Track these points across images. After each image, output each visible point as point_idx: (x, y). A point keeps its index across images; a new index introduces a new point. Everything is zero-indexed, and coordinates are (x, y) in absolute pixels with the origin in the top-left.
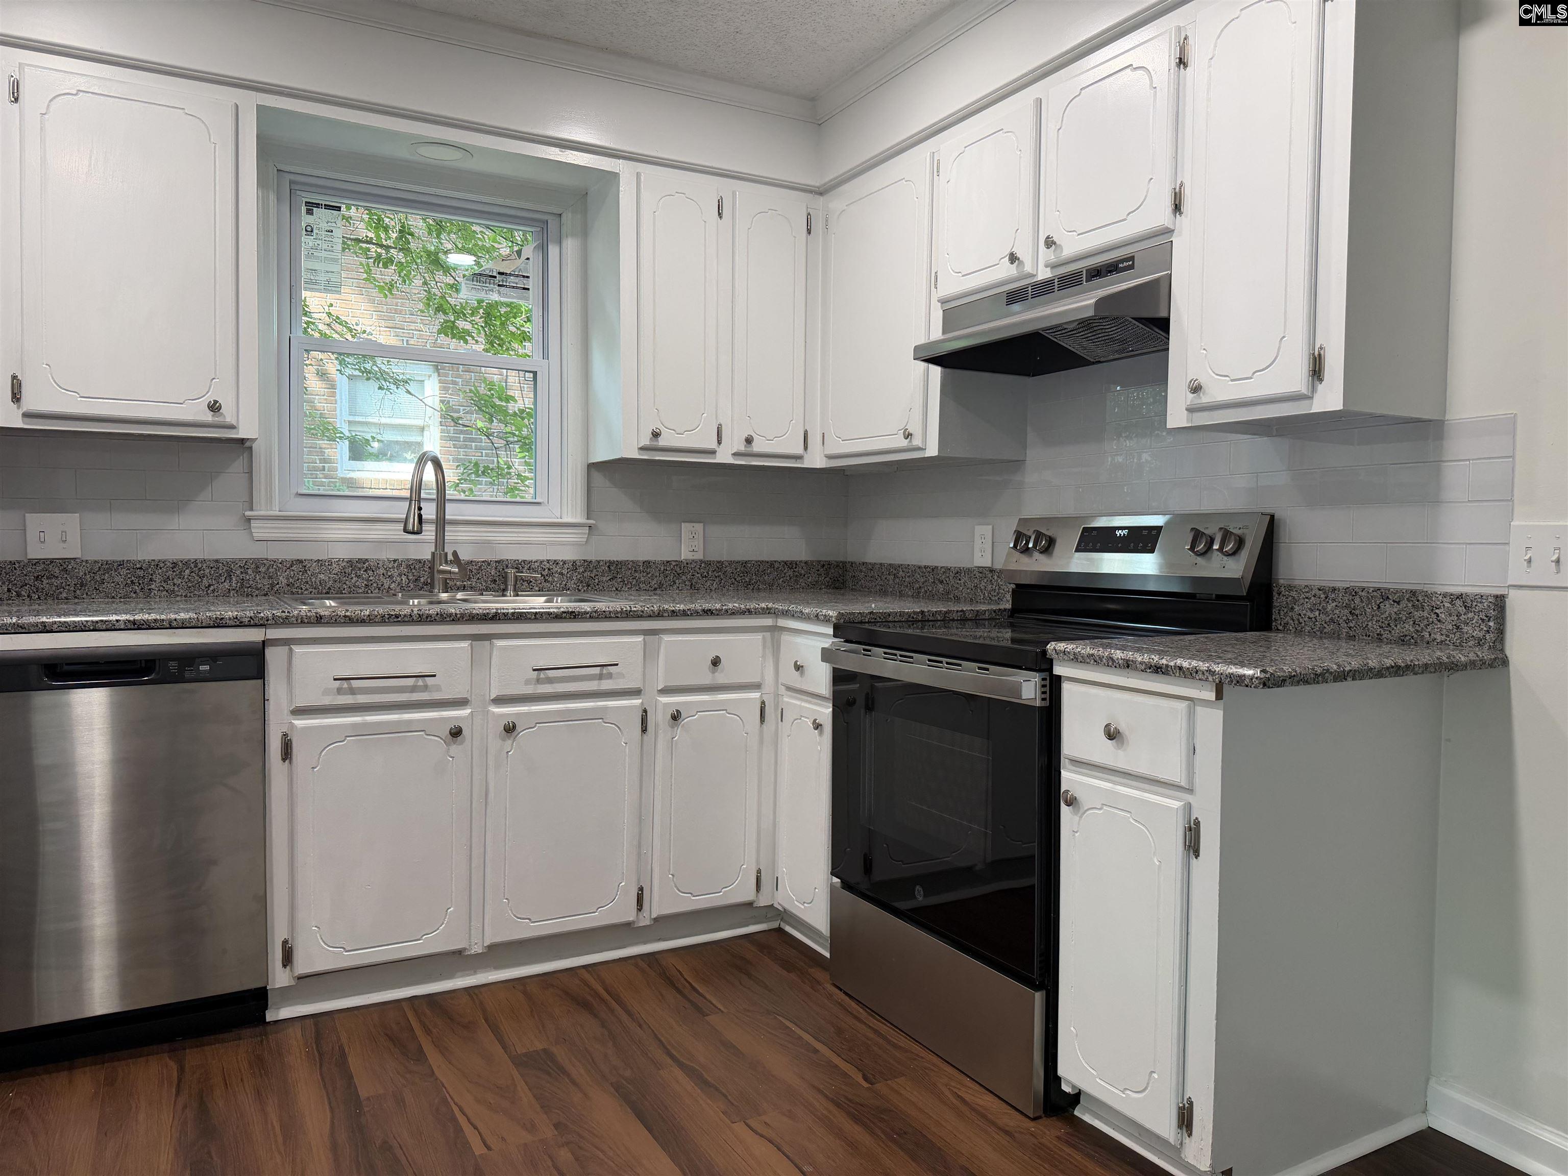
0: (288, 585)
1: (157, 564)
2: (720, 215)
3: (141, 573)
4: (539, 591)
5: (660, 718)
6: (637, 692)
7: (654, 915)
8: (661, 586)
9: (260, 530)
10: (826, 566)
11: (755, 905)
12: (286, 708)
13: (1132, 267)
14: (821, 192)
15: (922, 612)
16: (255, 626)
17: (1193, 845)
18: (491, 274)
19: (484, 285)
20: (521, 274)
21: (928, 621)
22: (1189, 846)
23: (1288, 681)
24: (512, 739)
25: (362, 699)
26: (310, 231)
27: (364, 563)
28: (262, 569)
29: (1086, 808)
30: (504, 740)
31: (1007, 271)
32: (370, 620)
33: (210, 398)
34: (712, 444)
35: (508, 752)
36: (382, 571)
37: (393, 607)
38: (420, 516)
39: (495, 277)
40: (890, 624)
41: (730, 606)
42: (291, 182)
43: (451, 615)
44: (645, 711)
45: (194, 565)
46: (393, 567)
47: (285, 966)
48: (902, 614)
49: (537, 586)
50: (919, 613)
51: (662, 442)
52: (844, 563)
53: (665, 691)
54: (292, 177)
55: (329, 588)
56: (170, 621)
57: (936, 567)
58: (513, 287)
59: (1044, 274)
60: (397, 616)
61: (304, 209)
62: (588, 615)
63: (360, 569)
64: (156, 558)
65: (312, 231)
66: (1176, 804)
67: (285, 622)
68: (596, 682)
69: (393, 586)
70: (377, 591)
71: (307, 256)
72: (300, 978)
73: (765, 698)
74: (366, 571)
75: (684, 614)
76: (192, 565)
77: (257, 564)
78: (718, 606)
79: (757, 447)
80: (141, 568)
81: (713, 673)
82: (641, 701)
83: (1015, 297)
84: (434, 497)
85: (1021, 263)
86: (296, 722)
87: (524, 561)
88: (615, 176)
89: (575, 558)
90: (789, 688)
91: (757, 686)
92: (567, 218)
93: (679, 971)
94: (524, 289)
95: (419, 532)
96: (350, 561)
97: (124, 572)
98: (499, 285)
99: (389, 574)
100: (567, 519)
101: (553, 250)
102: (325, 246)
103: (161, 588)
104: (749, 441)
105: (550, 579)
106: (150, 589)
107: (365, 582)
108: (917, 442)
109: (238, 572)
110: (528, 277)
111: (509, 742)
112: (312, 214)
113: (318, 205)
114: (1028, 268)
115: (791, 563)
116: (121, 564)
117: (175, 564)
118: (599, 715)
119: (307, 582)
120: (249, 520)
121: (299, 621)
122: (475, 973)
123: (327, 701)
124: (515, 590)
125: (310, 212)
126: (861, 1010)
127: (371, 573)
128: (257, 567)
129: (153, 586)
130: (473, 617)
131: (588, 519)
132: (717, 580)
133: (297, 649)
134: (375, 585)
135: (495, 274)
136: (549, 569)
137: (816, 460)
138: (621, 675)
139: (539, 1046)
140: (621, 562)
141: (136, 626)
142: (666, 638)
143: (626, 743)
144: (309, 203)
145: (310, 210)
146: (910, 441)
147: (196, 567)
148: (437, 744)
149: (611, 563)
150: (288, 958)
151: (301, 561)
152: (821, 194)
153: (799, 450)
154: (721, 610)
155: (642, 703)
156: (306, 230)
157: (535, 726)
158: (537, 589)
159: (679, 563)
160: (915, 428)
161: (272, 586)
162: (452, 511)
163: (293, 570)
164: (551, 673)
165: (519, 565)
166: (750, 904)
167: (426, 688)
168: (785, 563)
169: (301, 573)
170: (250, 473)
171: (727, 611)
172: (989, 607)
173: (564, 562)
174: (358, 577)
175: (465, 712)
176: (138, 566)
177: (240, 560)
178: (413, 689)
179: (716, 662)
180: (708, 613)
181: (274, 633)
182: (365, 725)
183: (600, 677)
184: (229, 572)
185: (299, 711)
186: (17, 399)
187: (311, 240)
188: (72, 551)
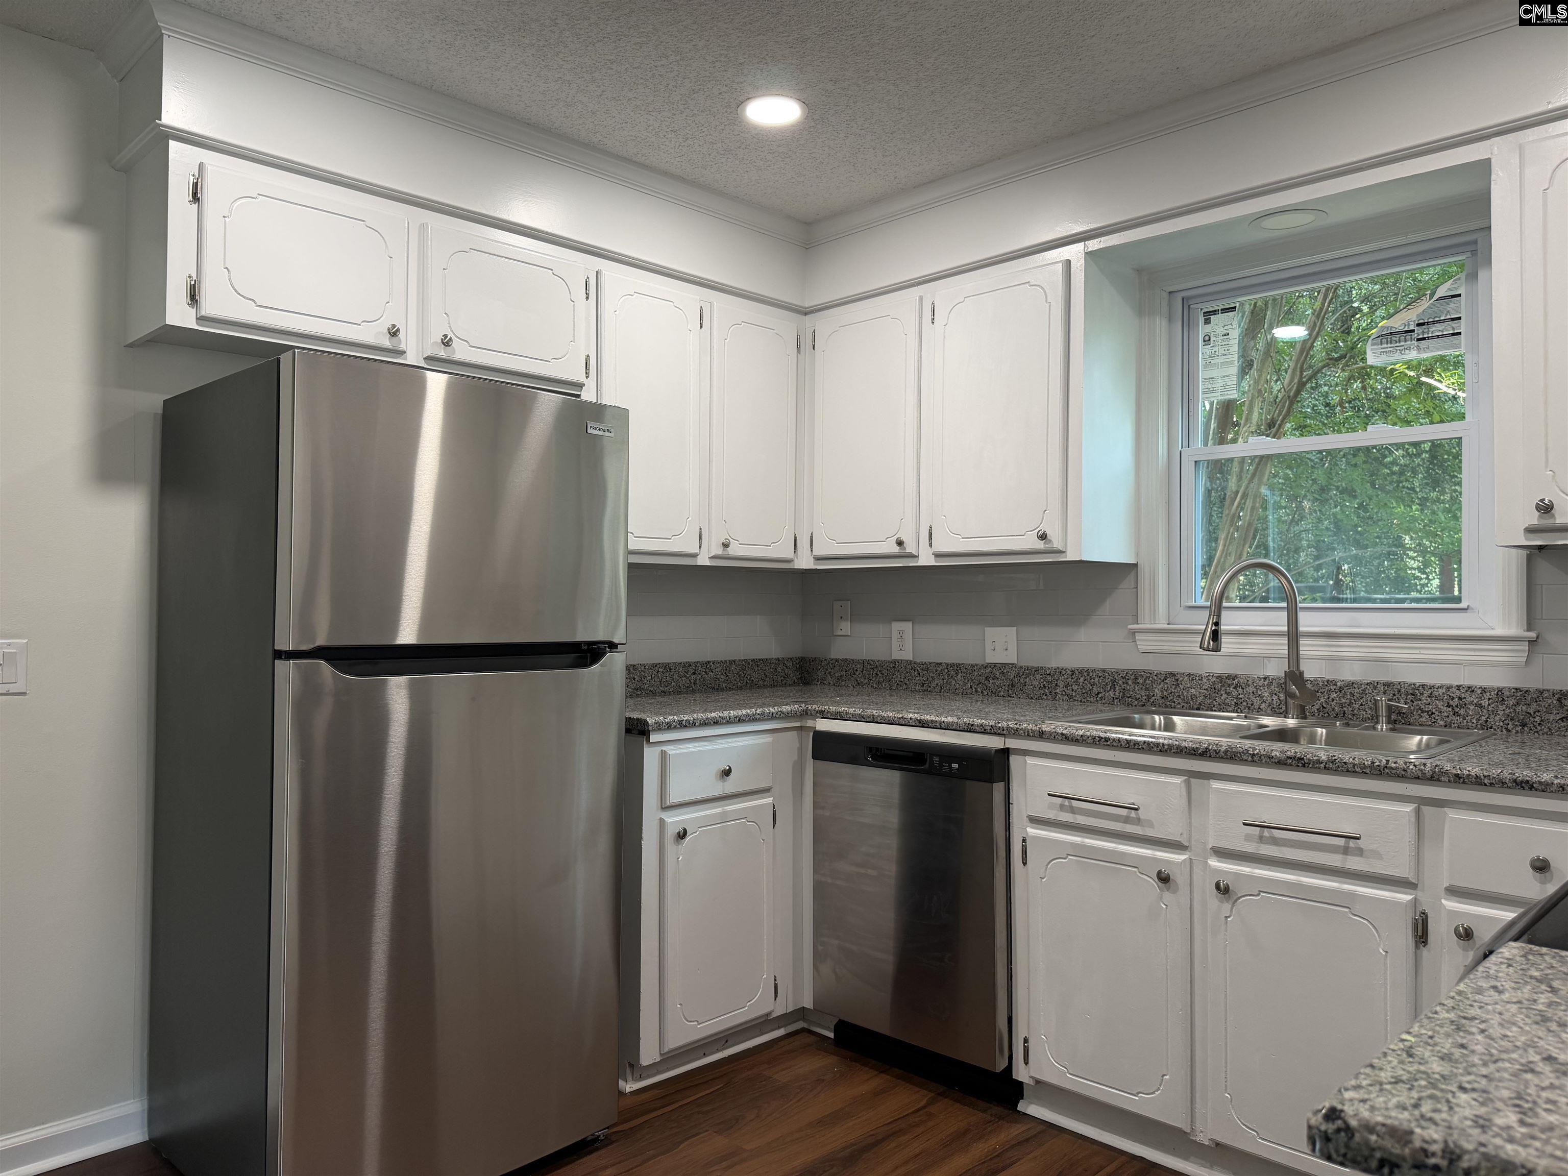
0: (1163, 698)
1: (1060, 671)
3: (1049, 678)
4: (1446, 726)
5: (1445, 930)
6: (1405, 884)
9: (1143, 642)
12: (1025, 815)
16: (995, 734)
18: (1406, 329)
19: (1398, 344)
20: (1448, 317)
24: (1231, 902)
25: (1081, 820)
26: (1207, 341)
27: (1234, 680)
28: (1141, 681)
30: (1221, 901)
32: (1083, 740)
33: (1041, 528)
35: (1226, 917)
36: (1251, 689)
39: (1413, 331)
42: (1184, 299)
44: (1422, 914)
46: (1263, 686)
47: (1025, 1063)
49: (1442, 719)
53: (1454, 892)
54: (1183, 294)
55: (1200, 704)
58: (1438, 337)
60: (1106, 740)
61: (1201, 320)
62: (1322, 765)
63: (1229, 686)
64: (1061, 666)
65: (1209, 340)
68: (1342, 856)
70: (1246, 710)
71: (1205, 366)
74: (1235, 688)
76: (1085, 674)
80: (1049, 674)
81: (1540, 882)
82: (1409, 897)
88: (1485, 162)
89: (1502, 686)
94: (1453, 334)
97: (1038, 677)
98: (1418, 340)
99: (1259, 693)
100: (1499, 632)
102: (1222, 352)
103: (1064, 693)
105: (1462, 712)
106: (1055, 693)
107: (1235, 700)
109: (1120, 682)
110: (1460, 318)
111: (1224, 906)
112: (1209, 323)
113: (1214, 312)
118: (1347, 901)
119: (1179, 696)
120: (1133, 633)
121: (1026, 734)
125: (1207, 321)
127: (1240, 690)
128: (1136, 678)
129: (1058, 691)
130: (1181, 751)
131: (1527, 630)
133: (1029, 760)
134: (1245, 704)
135: (1411, 328)
136: (1460, 699)
138: (1377, 855)
141: (922, 724)
142: (1452, 814)
143: (1387, 952)
144: (1207, 312)
145: (1208, 319)
147: (1088, 675)
148: (1152, 885)
150: (1027, 1056)
151: (1173, 675)
155: (1415, 901)
156: (1204, 341)
157: (1259, 895)
158: (1442, 723)
161: (1149, 697)
163: (1167, 683)
167: (1132, 821)
169: (1174, 687)
170: (1137, 587)
174: (1228, 694)
176: (1048, 672)
177: (1123, 671)
178: (1127, 819)
180: (1524, 786)
181: (1012, 743)
182: (1084, 846)
184: (1114, 682)
185: (1035, 821)
186: (931, 545)
187: (1208, 350)
188: (1010, 657)
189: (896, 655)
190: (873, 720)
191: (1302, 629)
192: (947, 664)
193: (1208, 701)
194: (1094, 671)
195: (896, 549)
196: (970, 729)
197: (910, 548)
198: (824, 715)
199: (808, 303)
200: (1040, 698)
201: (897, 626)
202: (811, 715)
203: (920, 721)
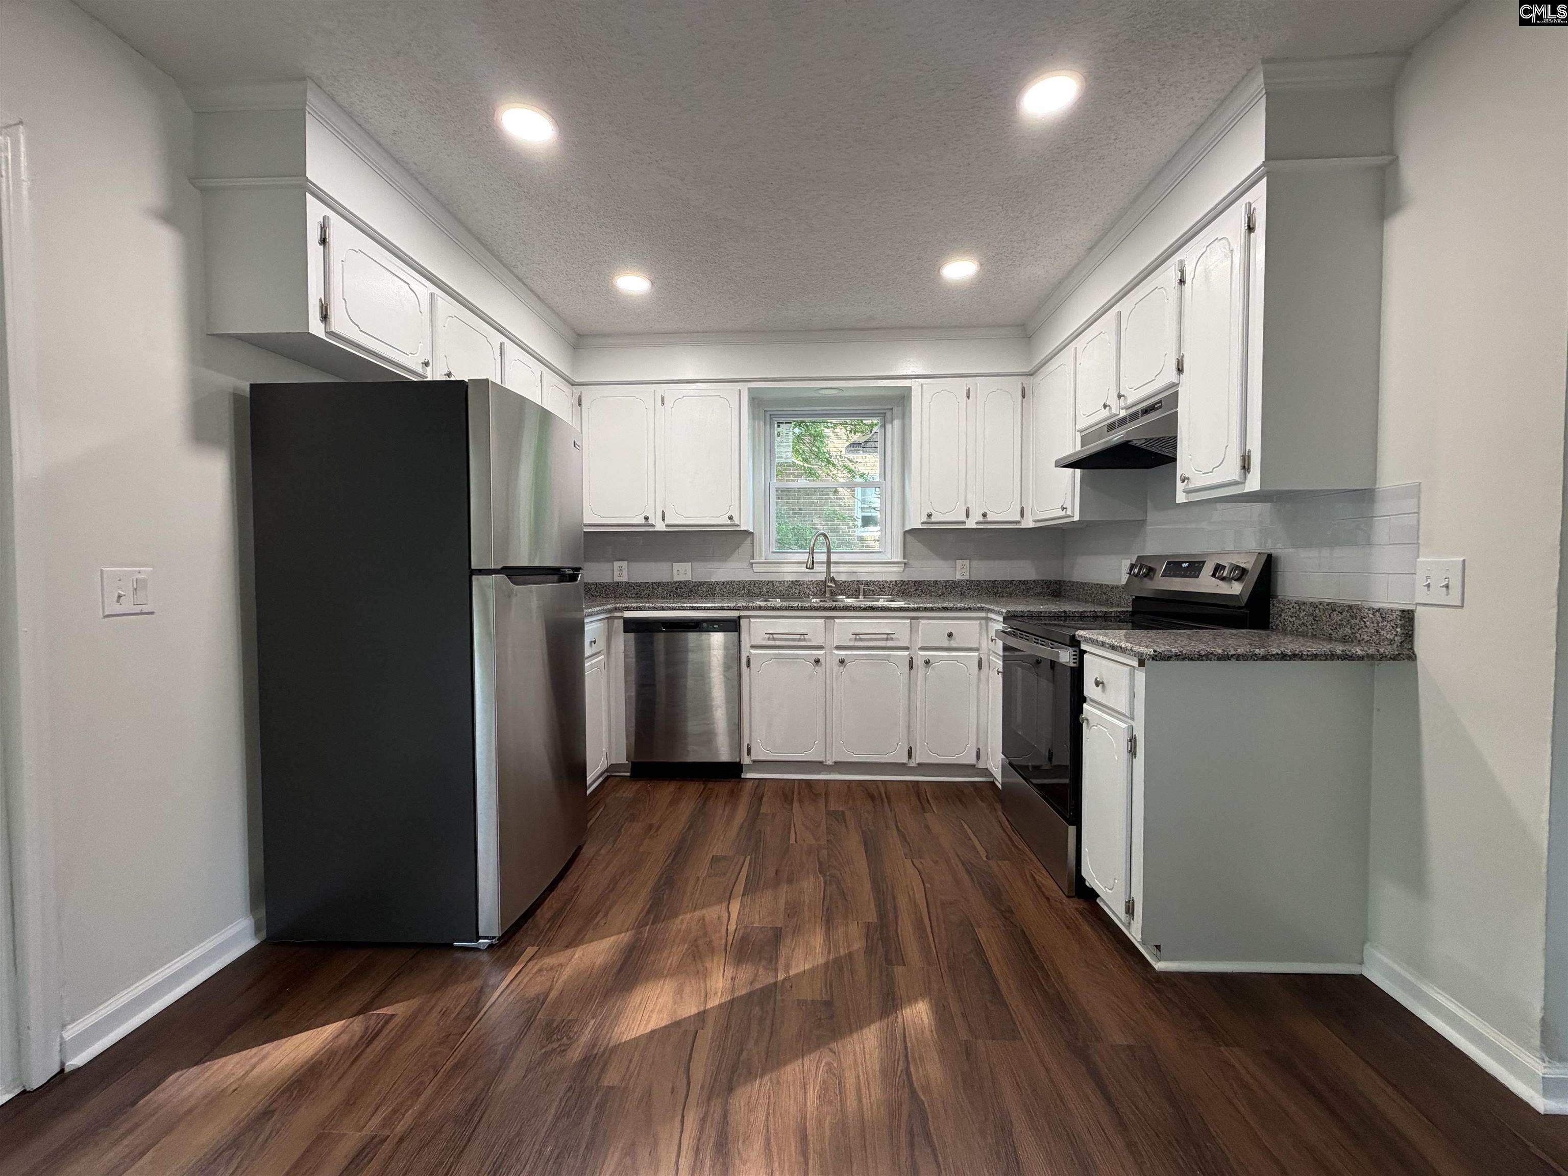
0: (767, 592)
1: (717, 583)
2: (968, 397)
3: (711, 586)
5: (919, 662)
6: (907, 648)
7: (917, 762)
8: (943, 594)
9: (757, 568)
10: (1048, 583)
11: (976, 767)
12: (748, 646)
13: (1160, 407)
14: (1031, 374)
15: (1065, 612)
16: (736, 610)
17: (1133, 752)
21: (1069, 616)
22: (1131, 751)
23: (1174, 658)
24: (843, 666)
25: (778, 643)
26: (779, 435)
27: (798, 583)
28: (757, 585)
29: (1091, 725)
30: (840, 666)
31: (1105, 413)
32: (781, 608)
33: (729, 514)
34: (963, 518)
35: (841, 673)
36: (805, 586)
37: (791, 603)
38: (813, 561)
39: (861, 444)
40: (1042, 618)
41: (959, 605)
42: (770, 415)
43: (815, 607)
44: (912, 658)
45: (731, 583)
46: (811, 584)
47: (748, 755)
48: (1050, 612)
49: (877, 594)
50: (1062, 612)
51: (933, 519)
52: (1060, 581)
53: (922, 649)
54: (771, 413)
56: (705, 607)
57: (1102, 585)
59: (1123, 413)
60: (792, 607)
61: (776, 425)
62: (879, 609)
63: (796, 585)
64: (717, 580)
66: (1124, 726)
67: (747, 608)
68: (885, 642)
69: (810, 593)
70: (800, 595)
71: (778, 446)
72: (754, 761)
73: (982, 656)
74: (799, 586)
75: (932, 609)
77: (755, 583)
78: (951, 605)
79: (989, 519)
81: (950, 640)
82: (908, 653)
83: (1111, 427)
84: (826, 551)
85: (1110, 408)
86: (752, 651)
87: (871, 581)
88: (910, 388)
89: (896, 579)
90: (994, 652)
91: (977, 650)
92: (895, 409)
93: (926, 792)
95: (813, 568)
96: (792, 582)
97: (705, 586)
99: (809, 587)
100: (894, 560)
101: (889, 427)
102: (785, 440)
103: (719, 593)
104: (984, 515)
107: (799, 591)
108: (1069, 512)
109: (747, 587)
110: (877, 441)
111: (842, 668)
113: (782, 423)
114: (1114, 411)
115: (1024, 581)
116: (705, 583)
117: (724, 583)
118: (887, 658)
119: (774, 591)
120: (752, 564)
121: (753, 608)
122: (830, 774)
123: (763, 643)
124: (863, 595)
125: (779, 426)
126: (1009, 827)
129: (716, 592)
130: (825, 608)
131: (904, 559)
132: (977, 591)
133: (752, 620)
134: (802, 592)
136: (883, 585)
137: (1029, 523)
138: (898, 639)
139: (841, 809)
140: (921, 581)
141: (693, 609)
142: (922, 622)
143: (901, 674)
144: (779, 422)
146: (1066, 512)
148: (810, 665)
149: (916, 582)
150: (749, 753)
151: (772, 582)
152: (1031, 375)
153: (1018, 518)
154: (952, 608)
155: (909, 654)
157: (854, 661)
159: (954, 582)
160: (1068, 505)
161: (760, 592)
162: (834, 558)
163: (769, 586)
164: (862, 636)
165: (867, 583)
166: (974, 766)
167: (804, 640)
168: (1020, 581)
169: (772, 587)
170: (753, 543)
171: (956, 608)
172: (1115, 610)
173: (891, 582)
174: (796, 589)
175: (822, 652)
176: (711, 584)
177: (748, 581)
178: (799, 640)
179: (950, 635)
180: (945, 609)
181: (743, 613)
182: (780, 654)
183: (887, 639)
184: (744, 587)
185: (753, 647)
186: (663, 520)
187: (779, 439)
188: (688, 578)
189: (617, 579)
190: (663, 609)
191: (832, 560)
192: (652, 583)
193: (787, 592)
194: (734, 582)
195: (643, 522)
196: (722, 609)
197: (651, 521)
198: (628, 609)
199: (577, 380)
200: (706, 596)
201: (617, 564)
202: (619, 610)
203: (692, 607)
